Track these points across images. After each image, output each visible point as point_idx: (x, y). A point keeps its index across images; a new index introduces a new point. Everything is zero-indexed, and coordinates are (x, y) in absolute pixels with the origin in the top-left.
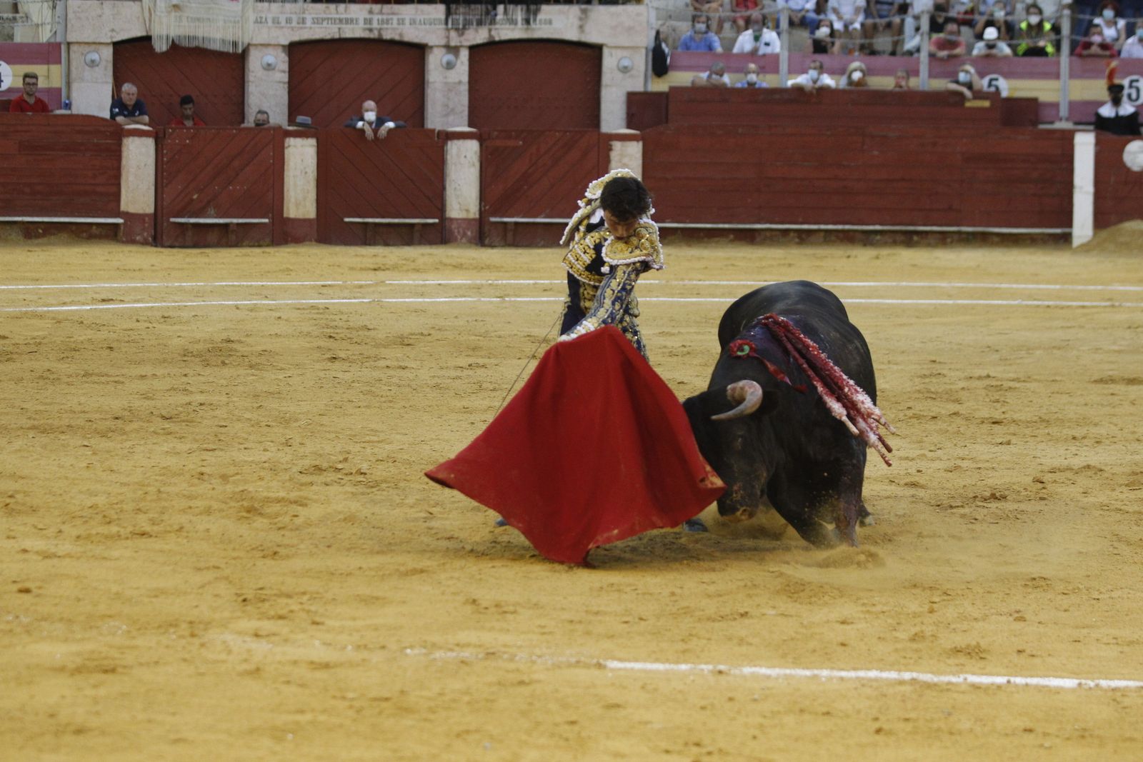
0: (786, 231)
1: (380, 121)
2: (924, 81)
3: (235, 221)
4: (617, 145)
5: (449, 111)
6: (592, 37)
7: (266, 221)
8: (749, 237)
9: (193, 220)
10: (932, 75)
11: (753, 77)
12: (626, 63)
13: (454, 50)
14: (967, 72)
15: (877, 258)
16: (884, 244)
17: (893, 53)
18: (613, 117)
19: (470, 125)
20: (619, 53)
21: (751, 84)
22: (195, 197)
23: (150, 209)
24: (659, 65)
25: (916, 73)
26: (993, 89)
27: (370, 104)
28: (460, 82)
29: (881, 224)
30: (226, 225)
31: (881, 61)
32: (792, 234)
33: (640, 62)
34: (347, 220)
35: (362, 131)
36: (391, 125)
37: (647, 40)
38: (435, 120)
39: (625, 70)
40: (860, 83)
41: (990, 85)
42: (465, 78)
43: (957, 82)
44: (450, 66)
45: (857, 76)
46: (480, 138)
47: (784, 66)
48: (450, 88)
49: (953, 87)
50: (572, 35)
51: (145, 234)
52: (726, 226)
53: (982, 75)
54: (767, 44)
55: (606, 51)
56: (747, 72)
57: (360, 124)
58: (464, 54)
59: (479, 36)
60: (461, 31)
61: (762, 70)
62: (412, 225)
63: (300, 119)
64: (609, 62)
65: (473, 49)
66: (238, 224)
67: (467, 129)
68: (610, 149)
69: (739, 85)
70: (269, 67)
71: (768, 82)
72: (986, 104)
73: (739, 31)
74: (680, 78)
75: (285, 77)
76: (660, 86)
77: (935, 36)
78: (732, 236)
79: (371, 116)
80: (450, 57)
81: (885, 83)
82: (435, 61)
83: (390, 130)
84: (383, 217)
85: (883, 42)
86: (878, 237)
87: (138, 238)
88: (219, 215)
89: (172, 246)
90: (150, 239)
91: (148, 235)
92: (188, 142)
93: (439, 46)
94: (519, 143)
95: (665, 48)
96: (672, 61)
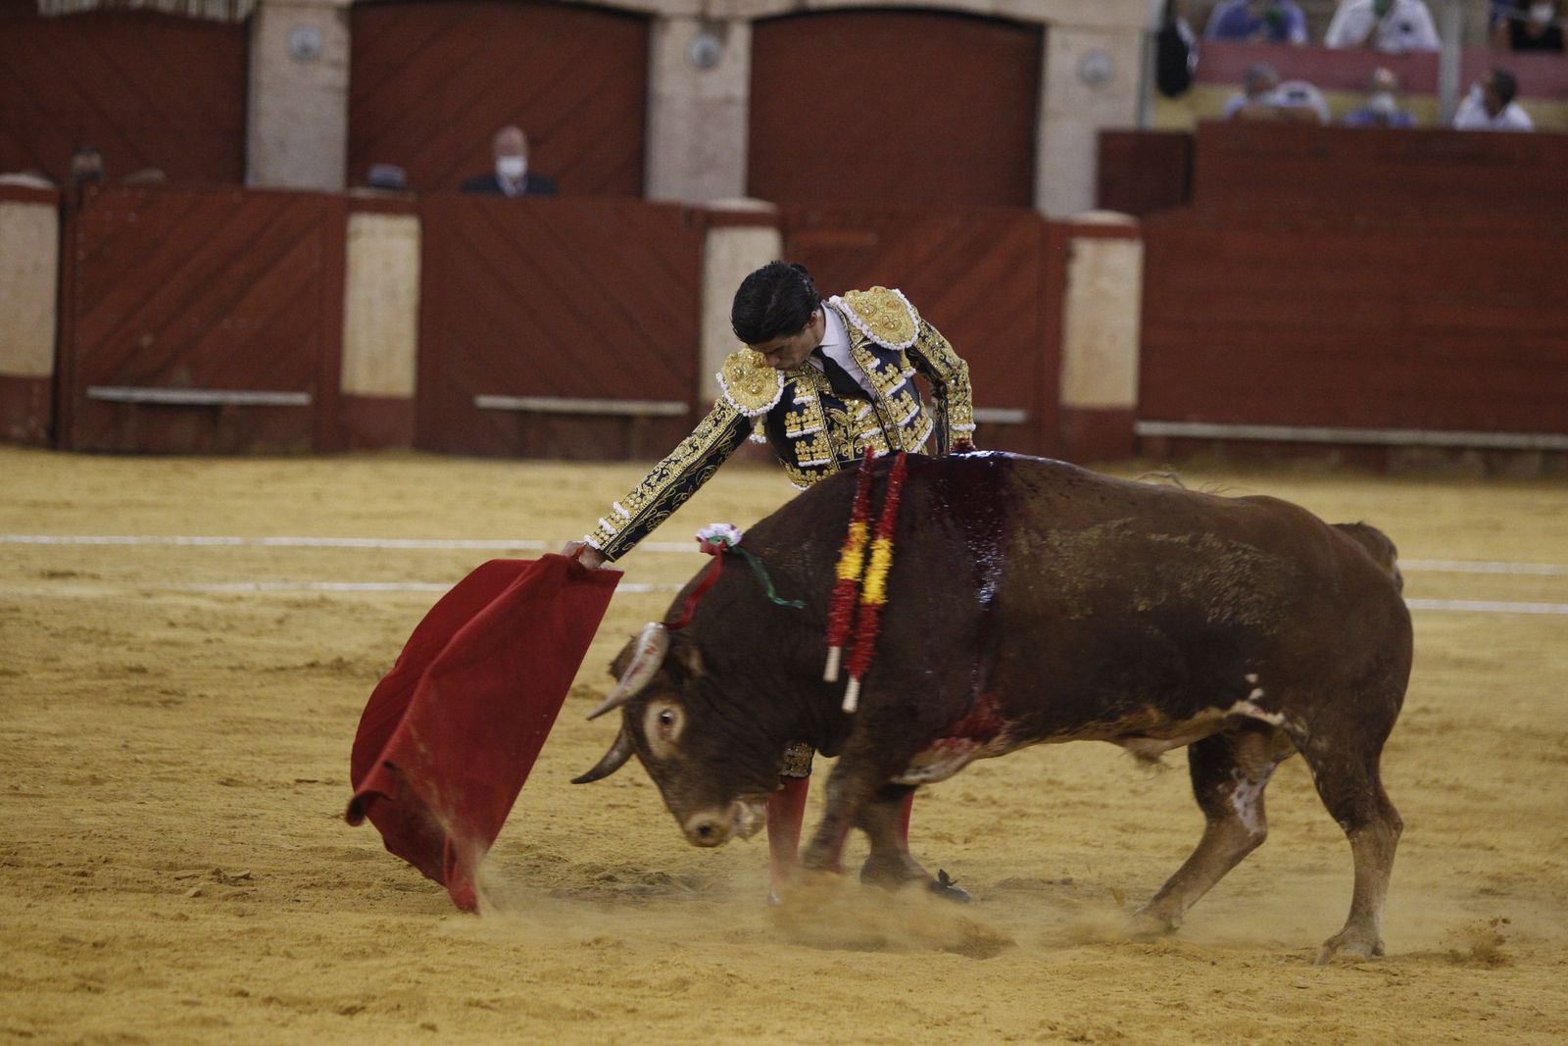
0: (1455, 451)
3: (235, 397)
4: (1086, 251)
5: (702, 164)
6: (1025, 5)
7: (301, 399)
8: (1373, 461)
9: (141, 395)
11: (1386, 103)
12: (1099, 63)
13: (715, 26)
18: (1065, 183)
19: (752, 191)
20: (1083, 42)
21: (1381, 118)
22: (146, 341)
23: (44, 366)
24: (1172, 70)
27: (511, 137)
28: (728, 101)
30: (214, 409)
32: (1470, 458)
33: (1131, 65)
34: (485, 401)
37: (1147, 15)
38: (673, 180)
39: (1095, 80)
42: (739, 89)
44: (707, 62)
46: (782, 224)
47: (1450, 77)
48: (707, 111)
51: (33, 423)
52: (1323, 434)
54: (1406, 28)
55: (1054, 40)
56: (1370, 89)
58: (740, 39)
61: (1402, 86)
62: (626, 419)
63: (379, 172)
64: (1061, 61)
65: (761, 26)
66: (244, 407)
67: (738, 203)
68: (1067, 256)
69: (1352, 120)
70: (305, 55)
75: (340, 78)
76: (1172, 116)
78: (1335, 457)
79: (516, 164)
80: (710, 42)
82: (674, 51)
84: (562, 394)
87: (16, 431)
88: (197, 385)
89: (92, 451)
90: (43, 434)
91: (37, 424)
92: (132, 217)
93: (683, 17)
94: (870, 239)
95: (1185, 32)
96: (1199, 64)
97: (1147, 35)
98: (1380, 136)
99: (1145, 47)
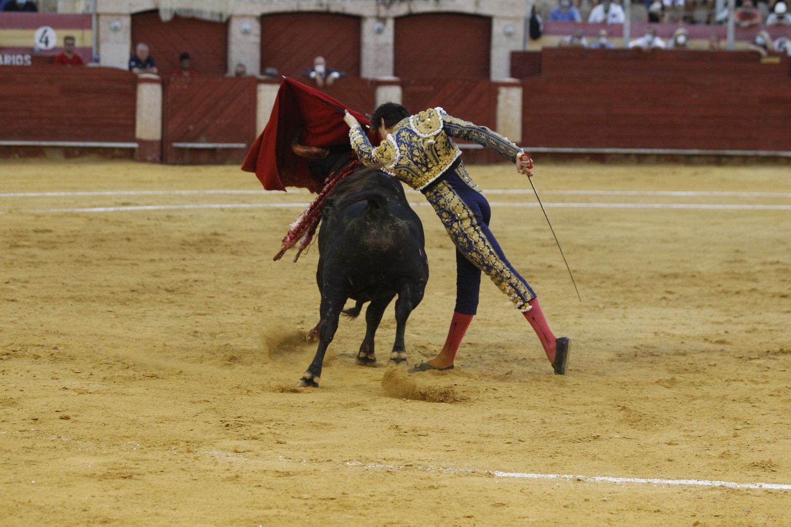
0: (627, 155)
1: (328, 72)
2: (731, 43)
3: (221, 145)
4: (503, 91)
5: (379, 65)
6: (485, 10)
7: (243, 145)
8: (600, 159)
9: (190, 145)
10: (737, 38)
11: (604, 40)
12: (510, 29)
13: (382, 20)
14: (763, 37)
15: (696, 174)
16: (701, 164)
17: (708, 22)
18: (500, 69)
19: (396, 74)
20: (504, 23)
21: (603, 46)
22: (191, 127)
23: (158, 137)
24: (534, 30)
25: (724, 37)
26: (782, 50)
27: (320, 60)
28: (387, 44)
29: (699, 148)
30: (214, 149)
31: (698, 28)
32: (632, 157)
33: (520, 29)
35: (314, 80)
36: (335, 75)
37: (526, 13)
38: (369, 71)
39: (509, 35)
40: (684, 45)
41: (780, 45)
42: (391, 40)
43: (755, 43)
44: (379, 31)
45: (681, 39)
46: (401, 84)
47: (627, 32)
48: (380, 48)
49: (752, 47)
50: (469, 9)
52: (584, 150)
53: (774, 38)
54: (614, 16)
55: (495, 22)
56: (599, 36)
57: (313, 75)
58: (390, 24)
59: (401, 10)
60: (388, 6)
61: (611, 35)
63: (269, 70)
64: (497, 29)
65: (398, 20)
66: (224, 149)
67: (390, 78)
68: (497, 93)
69: (593, 46)
70: (246, 32)
71: (614, 43)
72: (776, 60)
73: (593, 5)
74: (550, 41)
75: (257, 40)
76: (535, 47)
77: (740, 10)
78: (588, 158)
79: (320, 69)
80: (379, 25)
81: (702, 44)
82: (369, 28)
83: (336, 80)
85: (700, 14)
86: (696, 159)
87: (149, 158)
88: (208, 141)
89: (174, 164)
90: (158, 159)
91: (156, 156)
92: (186, 87)
93: (372, 17)
94: (431, 88)
95: (539, 19)
96: (544, 28)
97: (526, 20)
98: (603, 52)
99: (525, 24)
